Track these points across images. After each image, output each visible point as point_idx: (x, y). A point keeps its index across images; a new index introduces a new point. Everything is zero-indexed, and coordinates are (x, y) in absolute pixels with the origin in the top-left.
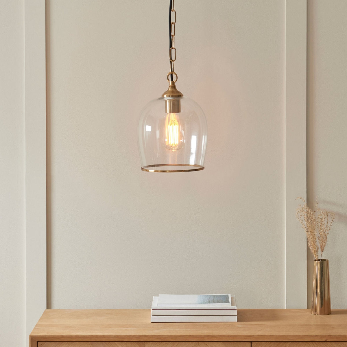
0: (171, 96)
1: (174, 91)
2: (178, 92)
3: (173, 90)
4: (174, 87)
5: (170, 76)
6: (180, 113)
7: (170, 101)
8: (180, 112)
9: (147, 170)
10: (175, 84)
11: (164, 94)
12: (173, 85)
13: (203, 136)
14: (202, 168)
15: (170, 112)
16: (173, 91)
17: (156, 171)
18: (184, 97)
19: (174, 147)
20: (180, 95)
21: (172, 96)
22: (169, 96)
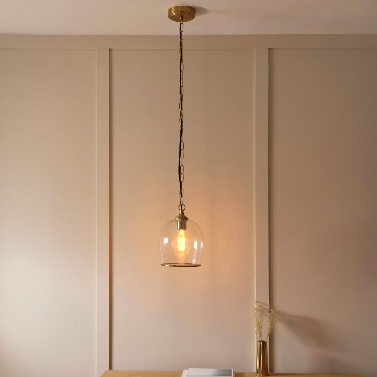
2: (185, 217)
3: (182, 215)
4: (182, 213)
5: (180, 206)
6: (186, 230)
7: (180, 222)
9: (164, 265)
11: (177, 218)
13: (201, 242)
14: (200, 266)
15: (180, 229)
17: (170, 266)
20: (186, 219)
21: (181, 219)
22: (180, 219)
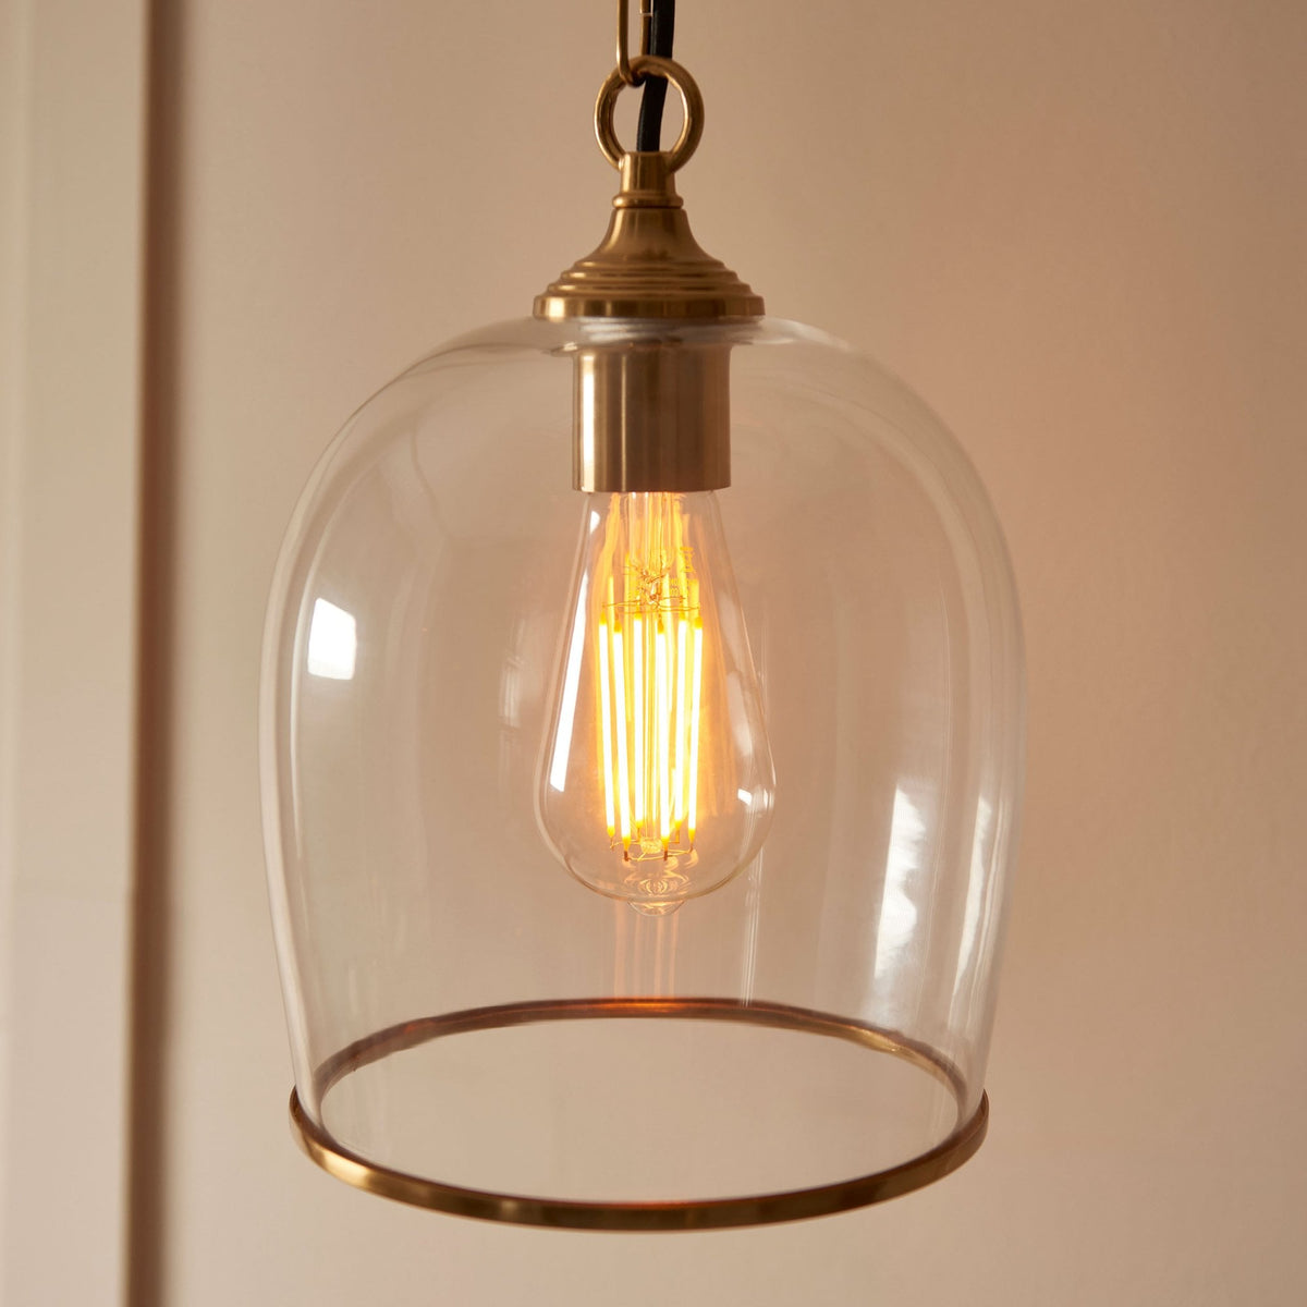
0: (609, 307)
1: (663, 257)
3: (657, 249)
4: (661, 213)
6: (719, 493)
8: (725, 483)
10: (685, 182)
12: (650, 195)
15: (611, 481)
16: (648, 256)
18: (765, 321)
19: (652, 868)
20: (723, 306)
